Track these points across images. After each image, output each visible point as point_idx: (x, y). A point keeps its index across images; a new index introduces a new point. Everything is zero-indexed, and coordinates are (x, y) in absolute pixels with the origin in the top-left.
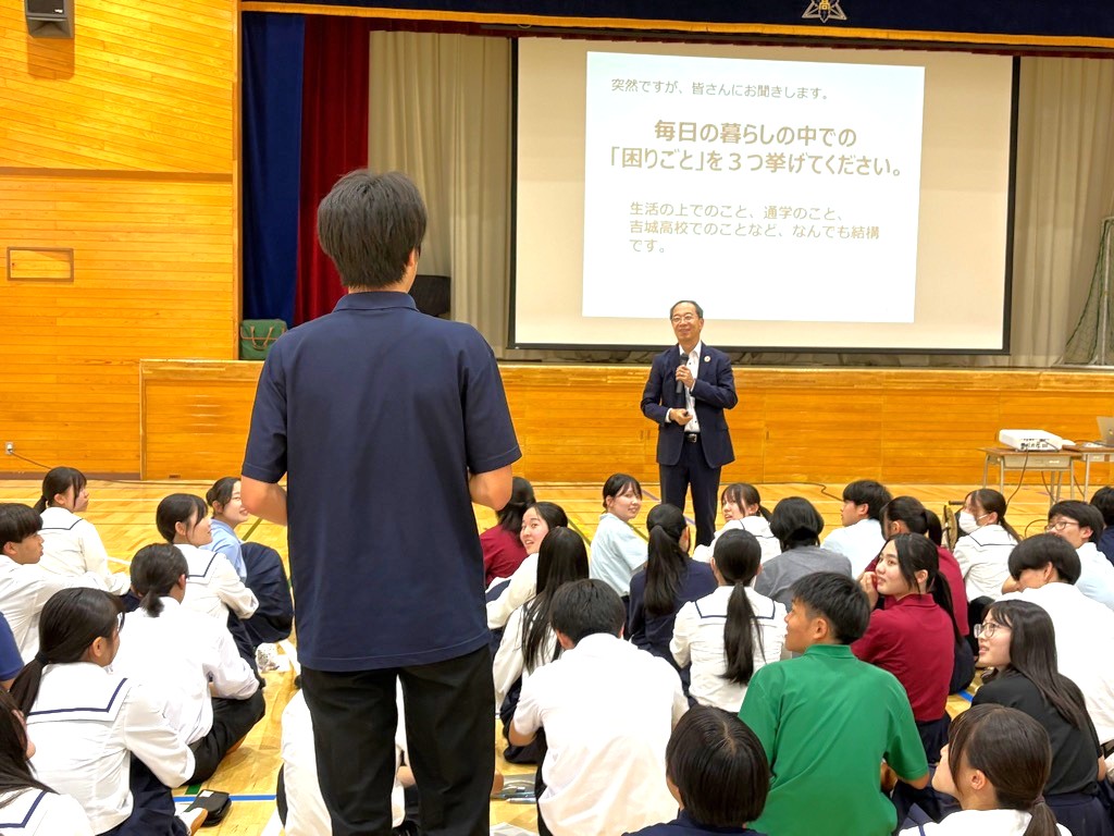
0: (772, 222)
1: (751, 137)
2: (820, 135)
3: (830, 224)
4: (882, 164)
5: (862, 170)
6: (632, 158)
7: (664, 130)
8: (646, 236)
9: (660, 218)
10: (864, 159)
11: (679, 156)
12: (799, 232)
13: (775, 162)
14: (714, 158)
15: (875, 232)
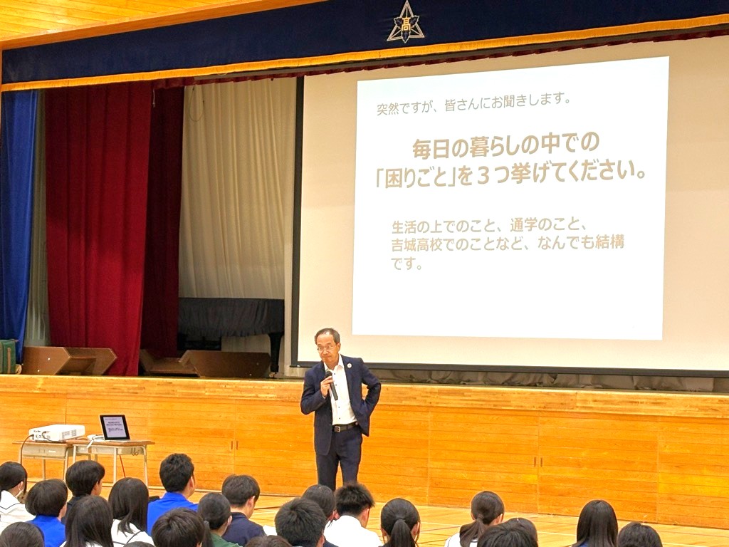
0: (518, 234)
1: (498, 149)
2: (563, 140)
3: (574, 234)
4: (625, 167)
5: (607, 174)
6: (395, 178)
7: (421, 149)
8: (406, 254)
9: (418, 235)
10: (608, 163)
11: (434, 173)
12: (544, 245)
13: (520, 173)
14: (465, 173)
15: (619, 241)
